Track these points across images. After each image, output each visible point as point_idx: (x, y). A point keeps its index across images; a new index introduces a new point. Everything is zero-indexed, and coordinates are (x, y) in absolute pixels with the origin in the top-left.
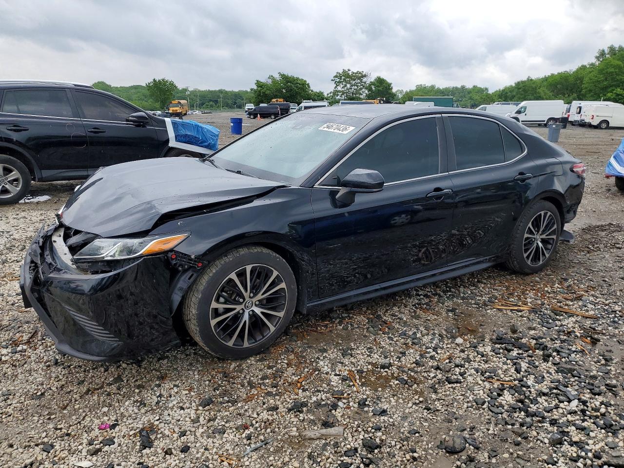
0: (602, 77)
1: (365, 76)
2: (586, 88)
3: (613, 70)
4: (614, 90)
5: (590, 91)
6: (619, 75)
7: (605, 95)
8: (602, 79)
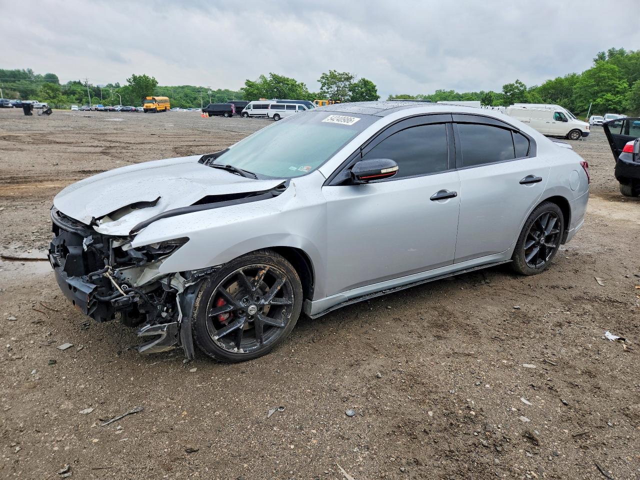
0: (593, 82)
1: (351, 77)
2: (576, 93)
3: (605, 74)
4: (604, 95)
5: (581, 96)
6: (612, 79)
7: (594, 100)
8: (594, 83)
